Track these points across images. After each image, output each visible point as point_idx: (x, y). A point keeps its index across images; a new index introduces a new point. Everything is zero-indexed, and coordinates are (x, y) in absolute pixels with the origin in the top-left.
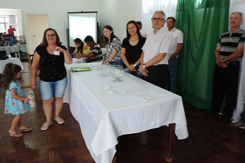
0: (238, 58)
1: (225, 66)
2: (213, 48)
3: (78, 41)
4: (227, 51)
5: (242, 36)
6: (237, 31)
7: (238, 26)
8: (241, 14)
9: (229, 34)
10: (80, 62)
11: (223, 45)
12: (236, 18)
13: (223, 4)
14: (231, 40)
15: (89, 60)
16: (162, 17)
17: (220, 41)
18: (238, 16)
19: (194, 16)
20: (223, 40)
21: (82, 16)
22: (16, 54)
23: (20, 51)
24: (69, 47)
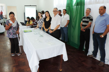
0: (89, 27)
2: (80, 23)
3: (28, 18)
4: (85, 24)
5: (91, 18)
8: (90, 9)
9: (85, 17)
10: (28, 28)
11: (84, 22)
14: (86, 20)
15: (32, 27)
17: (82, 20)
18: (89, 10)
19: (72, 9)
23: (4, 22)
24: (25, 20)
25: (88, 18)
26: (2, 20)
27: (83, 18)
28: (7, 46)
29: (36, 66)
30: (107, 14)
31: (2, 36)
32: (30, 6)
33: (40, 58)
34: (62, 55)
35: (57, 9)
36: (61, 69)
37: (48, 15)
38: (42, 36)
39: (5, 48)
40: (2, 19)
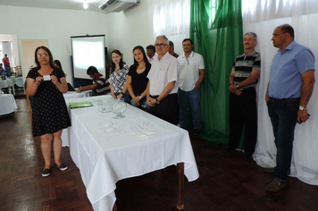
0: (252, 84)
1: (239, 93)
5: (256, 60)
6: (251, 54)
7: (252, 48)
8: (255, 35)
9: (243, 57)
10: (82, 96)
12: (250, 39)
13: (236, 24)
14: (245, 64)
16: (165, 42)
17: (234, 65)
18: (252, 36)
19: (207, 37)
20: (238, 64)
21: (88, 41)
22: (10, 90)
23: (15, 85)
24: (73, 78)
25: (249, 58)
26: (8, 79)
27: (238, 60)
28: (23, 150)
29: (108, 197)
30: (297, 45)
31: (10, 123)
32: (88, 36)
33: (118, 175)
34: (183, 164)
35: (164, 38)
36: (182, 204)
37: (141, 56)
38: (120, 116)
39: (18, 155)
40: (9, 76)
